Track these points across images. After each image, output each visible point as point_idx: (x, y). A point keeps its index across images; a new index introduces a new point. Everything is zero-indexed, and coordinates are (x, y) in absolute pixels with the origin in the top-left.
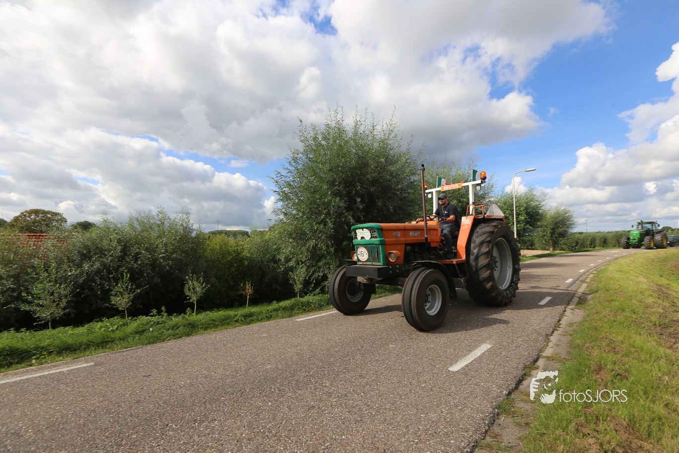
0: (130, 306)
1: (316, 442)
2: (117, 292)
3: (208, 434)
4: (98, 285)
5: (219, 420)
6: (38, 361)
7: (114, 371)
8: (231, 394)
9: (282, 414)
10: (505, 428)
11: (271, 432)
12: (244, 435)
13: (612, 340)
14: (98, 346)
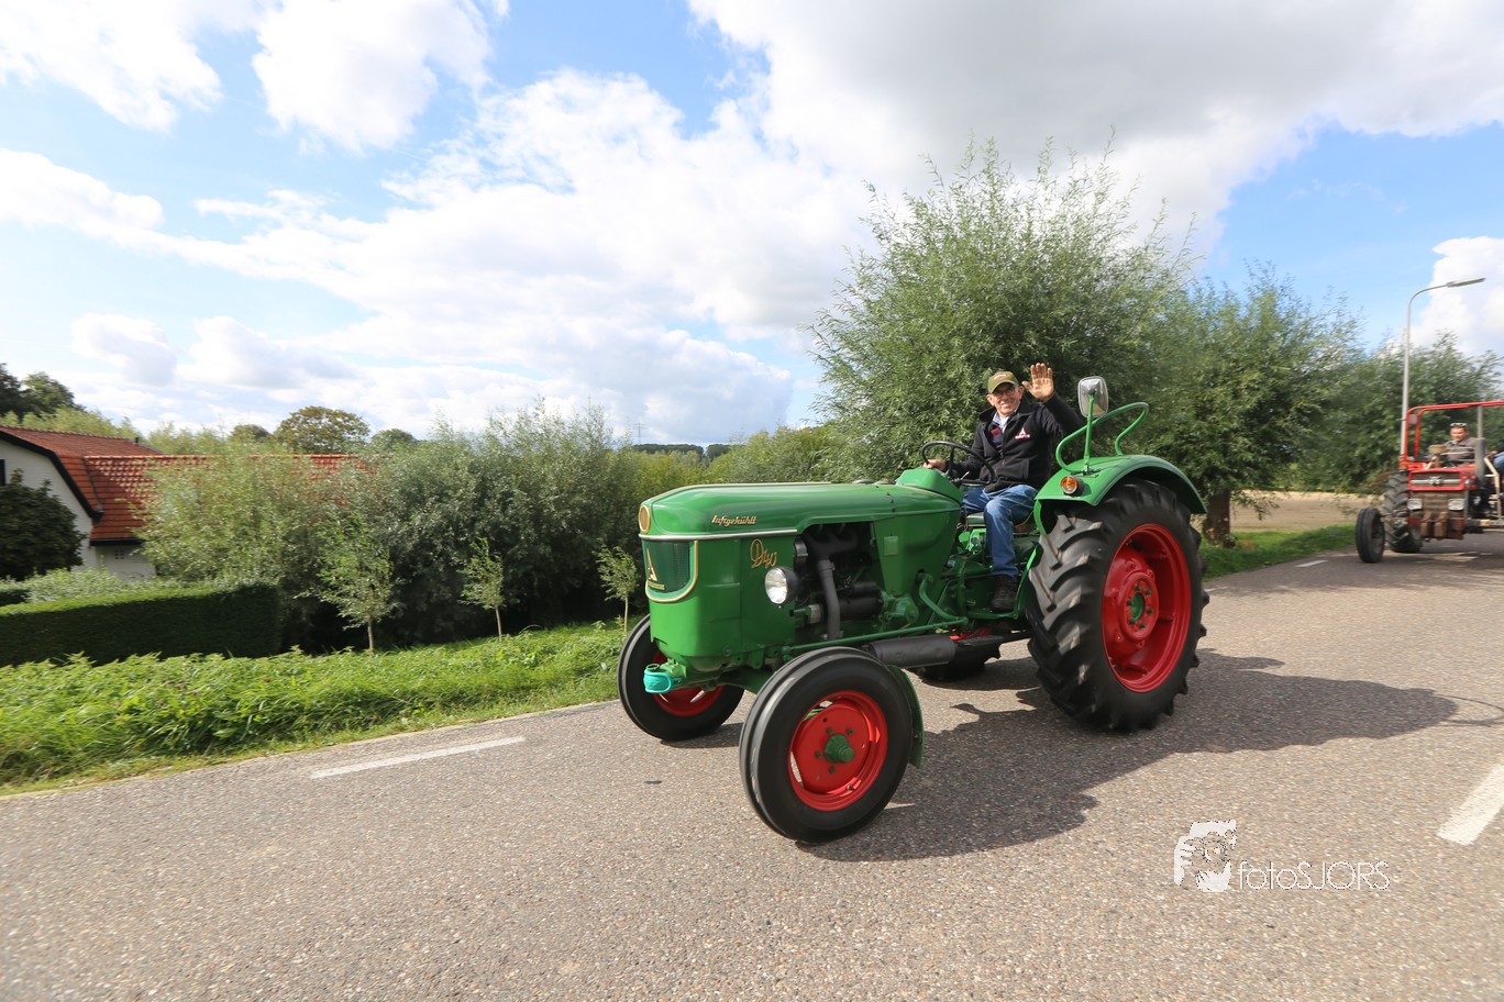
0: (504, 601)
4: (440, 555)
6: (411, 721)
7: (577, 763)
14: (512, 696)
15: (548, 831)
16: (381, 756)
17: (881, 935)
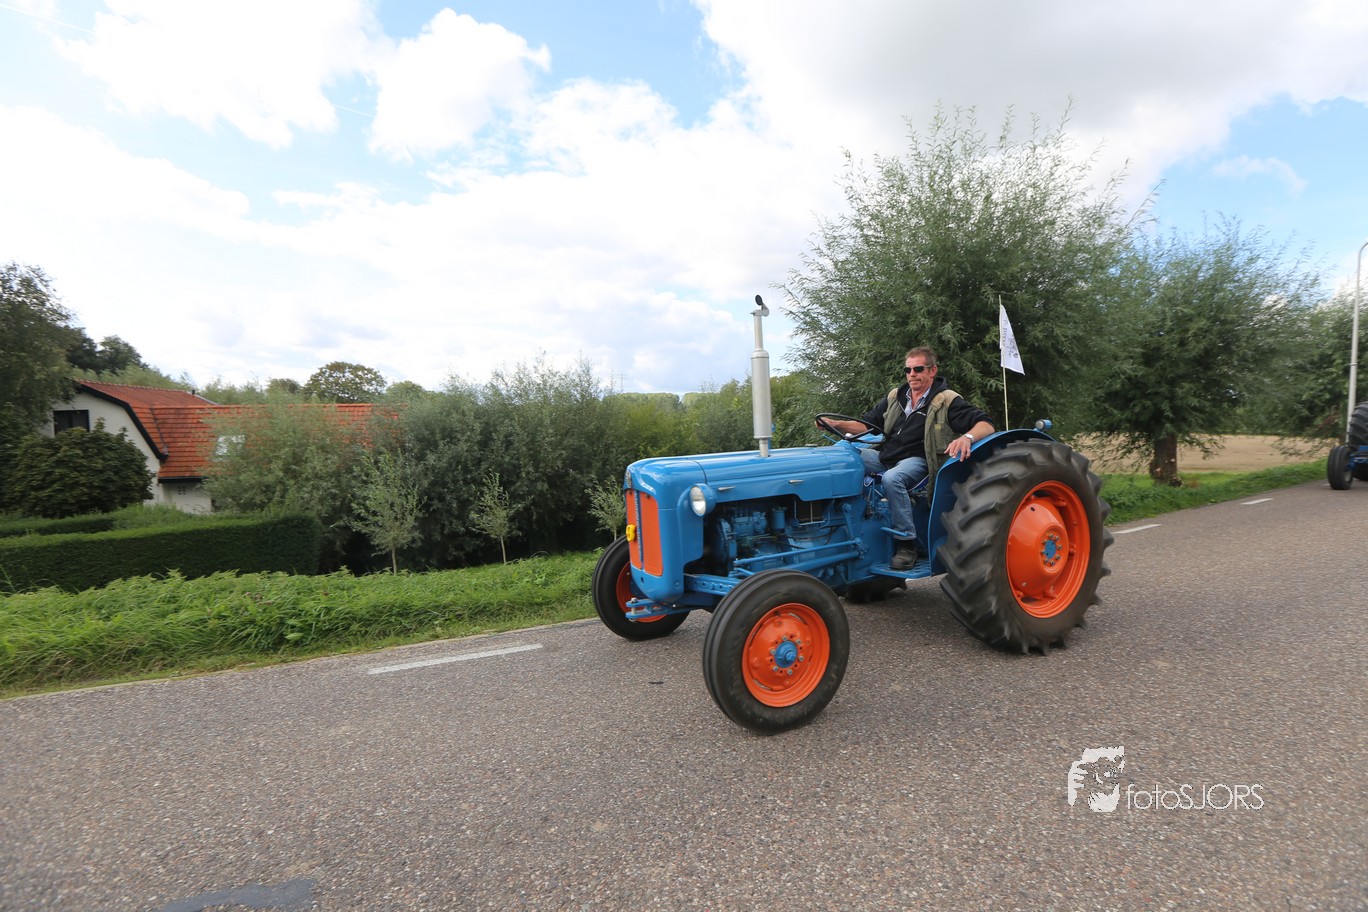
0: (509, 532)
2: (486, 507)
3: (863, 831)
5: (867, 801)
6: (445, 630)
9: (1003, 807)
11: (1004, 848)
12: (946, 847)
14: (527, 611)
16: (424, 657)
17: (861, 810)
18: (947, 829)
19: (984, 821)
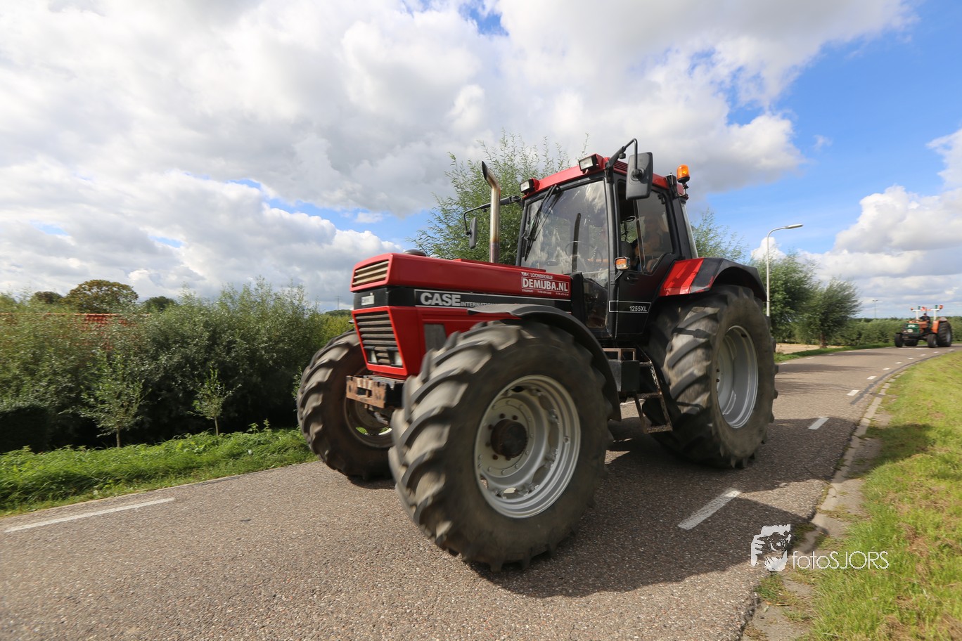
0: (221, 414)
1: (488, 633)
2: (204, 395)
3: (332, 612)
4: (179, 385)
5: (346, 592)
6: (101, 492)
7: (201, 512)
8: (362, 553)
9: (436, 587)
10: (771, 623)
11: (421, 613)
12: (382, 617)
13: (930, 489)
14: (180, 473)
15: (159, 553)
16: (65, 515)
17: (339, 598)
18: (392, 604)
19: (419, 597)
